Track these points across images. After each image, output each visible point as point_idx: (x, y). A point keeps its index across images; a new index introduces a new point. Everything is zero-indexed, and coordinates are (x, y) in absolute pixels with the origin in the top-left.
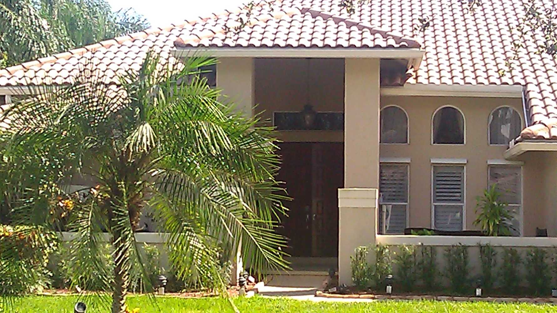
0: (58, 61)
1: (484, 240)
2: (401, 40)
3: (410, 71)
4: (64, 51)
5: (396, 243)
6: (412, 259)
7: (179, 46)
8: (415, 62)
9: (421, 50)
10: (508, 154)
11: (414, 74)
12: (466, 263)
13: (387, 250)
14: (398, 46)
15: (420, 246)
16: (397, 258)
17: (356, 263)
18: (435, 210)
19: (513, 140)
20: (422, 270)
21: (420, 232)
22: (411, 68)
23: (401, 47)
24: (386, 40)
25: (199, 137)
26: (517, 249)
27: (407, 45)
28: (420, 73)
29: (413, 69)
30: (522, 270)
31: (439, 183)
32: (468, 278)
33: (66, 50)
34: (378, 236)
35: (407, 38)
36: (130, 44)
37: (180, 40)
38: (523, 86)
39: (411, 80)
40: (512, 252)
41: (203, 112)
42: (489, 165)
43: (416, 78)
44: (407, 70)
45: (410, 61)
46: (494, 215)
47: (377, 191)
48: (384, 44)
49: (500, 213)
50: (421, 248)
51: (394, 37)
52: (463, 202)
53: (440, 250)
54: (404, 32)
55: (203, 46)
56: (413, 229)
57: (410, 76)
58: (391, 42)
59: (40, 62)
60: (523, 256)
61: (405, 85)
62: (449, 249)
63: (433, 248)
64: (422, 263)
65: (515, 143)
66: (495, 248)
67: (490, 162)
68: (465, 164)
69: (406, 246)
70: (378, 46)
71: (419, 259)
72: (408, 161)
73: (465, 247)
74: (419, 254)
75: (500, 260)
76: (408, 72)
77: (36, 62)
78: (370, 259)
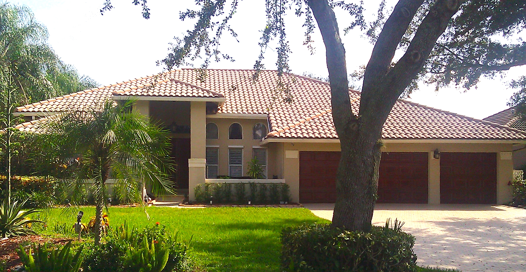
0: (57, 101)
1: (252, 181)
2: (215, 94)
3: (219, 107)
4: (59, 96)
5: (214, 182)
6: (221, 189)
7: (115, 95)
8: (221, 104)
9: (224, 98)
10: (262, 143)
11: (221, 109)
12: (244, 190)
13: (210, 186)
14: (214, 96)
15: (224, 183)
16: (215, 189)
17: (196, 191)
18: (230, 168)
19: (264, 138)
20: (225, 194)
21: (224, 177)
22: (219, 106)
23: (215, 97)
24: (209, 94)
25: (136, 137)
26: (266, 184)
27: (218, 96)
28: (223, 108)
29: (220, 107)
30: (268, 193)
31: (232, 156)
32: (245, 197)
33: (60, 96)
34: (205, 179)
35: (218, 93)
36: (91, 93)
37: (115, 92)
38: (268, 114)
39: (219, 111)
40: (263, 185)
41: (137, 125)
42: (253, 148)
43: (222, 111)
44: (218, 107)
45: (219, 103)
46: (256, 170)
47: (205, 159)
48: (208, 96)
49: (258, 169)
50: (225, 185)
51: (212, 93)
52: (242, 164)
53: (233, 185)
54: (216, 90)
55: (126, 95)
56: (221, 176)
57: (219, 109)
58: (211, 94)
59: (48, 101)
60: (268, 187)
61: (217, 113)
62: (237, 184)
63: (230, 184)
64: (225, 191)
65: (265, 139)
66: (256, 184)
67: (254, 147)
68: (243, 148)
69: (219, 183)
70: (206, 96)
71: (224, 189)
72: (218, 147)
73: (244, 184)
74: (224, 186)
75: (258, 189)
76: (218, 108)
77: (46, 101)
78: (202, 189)
